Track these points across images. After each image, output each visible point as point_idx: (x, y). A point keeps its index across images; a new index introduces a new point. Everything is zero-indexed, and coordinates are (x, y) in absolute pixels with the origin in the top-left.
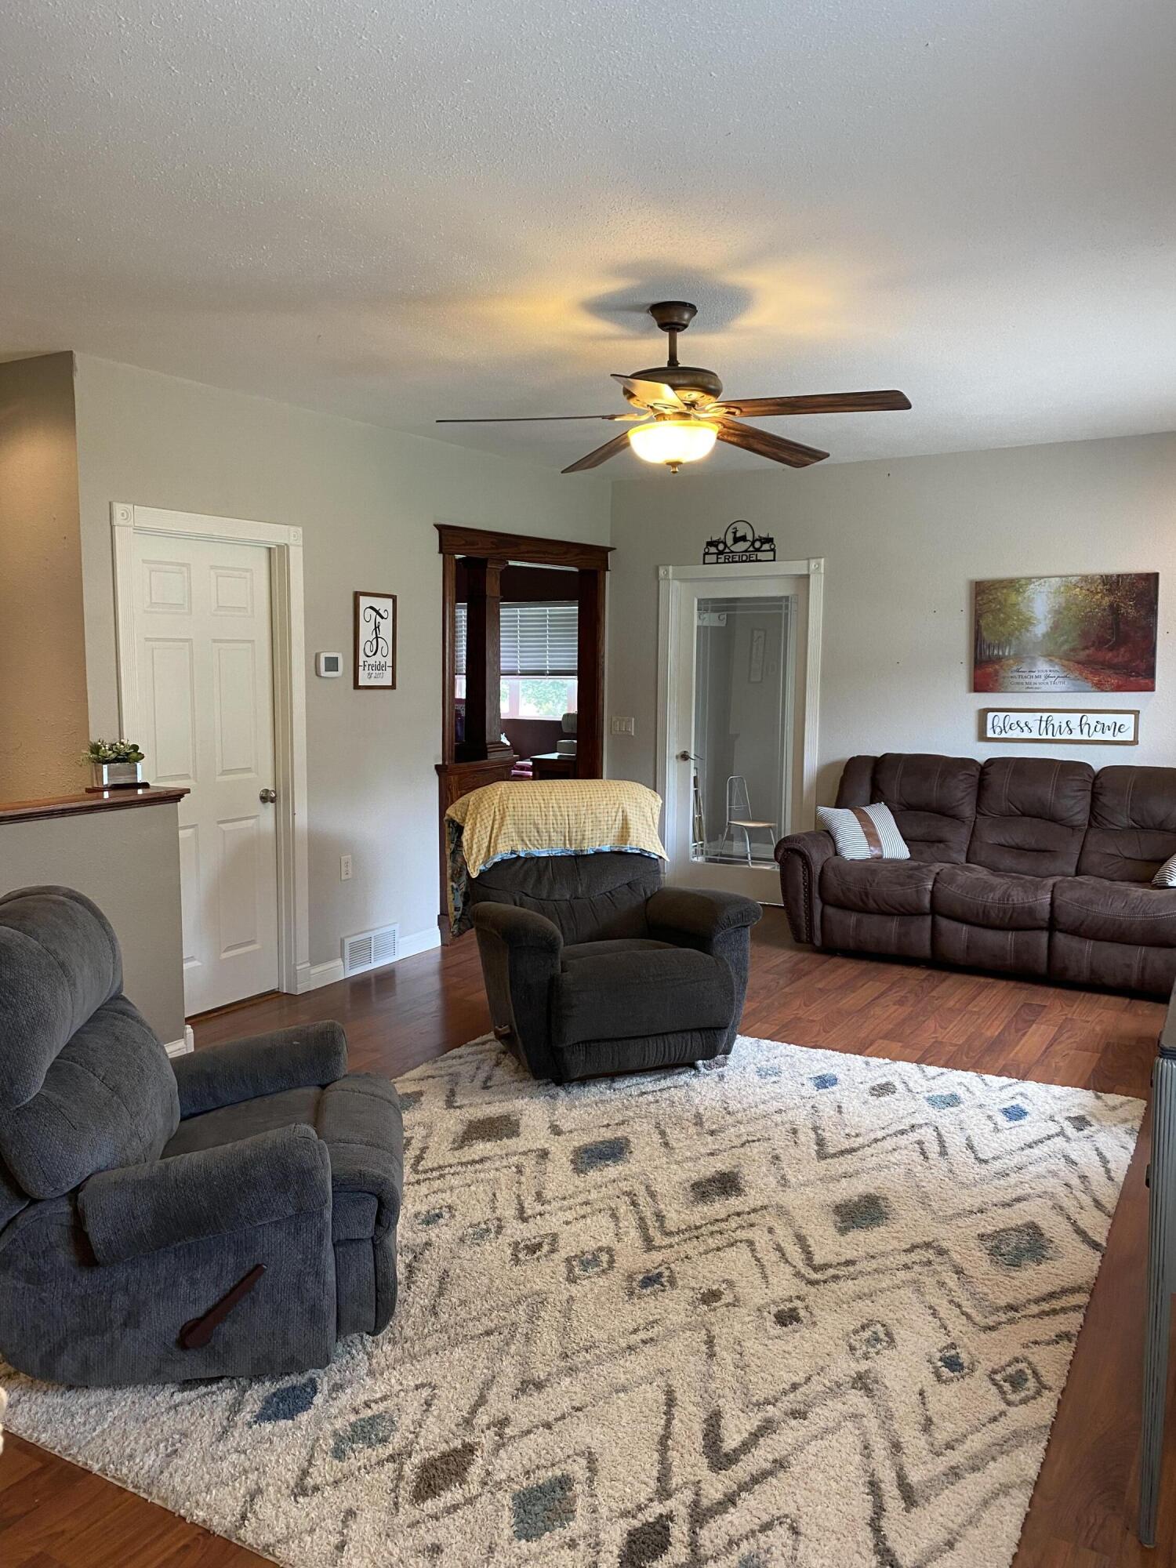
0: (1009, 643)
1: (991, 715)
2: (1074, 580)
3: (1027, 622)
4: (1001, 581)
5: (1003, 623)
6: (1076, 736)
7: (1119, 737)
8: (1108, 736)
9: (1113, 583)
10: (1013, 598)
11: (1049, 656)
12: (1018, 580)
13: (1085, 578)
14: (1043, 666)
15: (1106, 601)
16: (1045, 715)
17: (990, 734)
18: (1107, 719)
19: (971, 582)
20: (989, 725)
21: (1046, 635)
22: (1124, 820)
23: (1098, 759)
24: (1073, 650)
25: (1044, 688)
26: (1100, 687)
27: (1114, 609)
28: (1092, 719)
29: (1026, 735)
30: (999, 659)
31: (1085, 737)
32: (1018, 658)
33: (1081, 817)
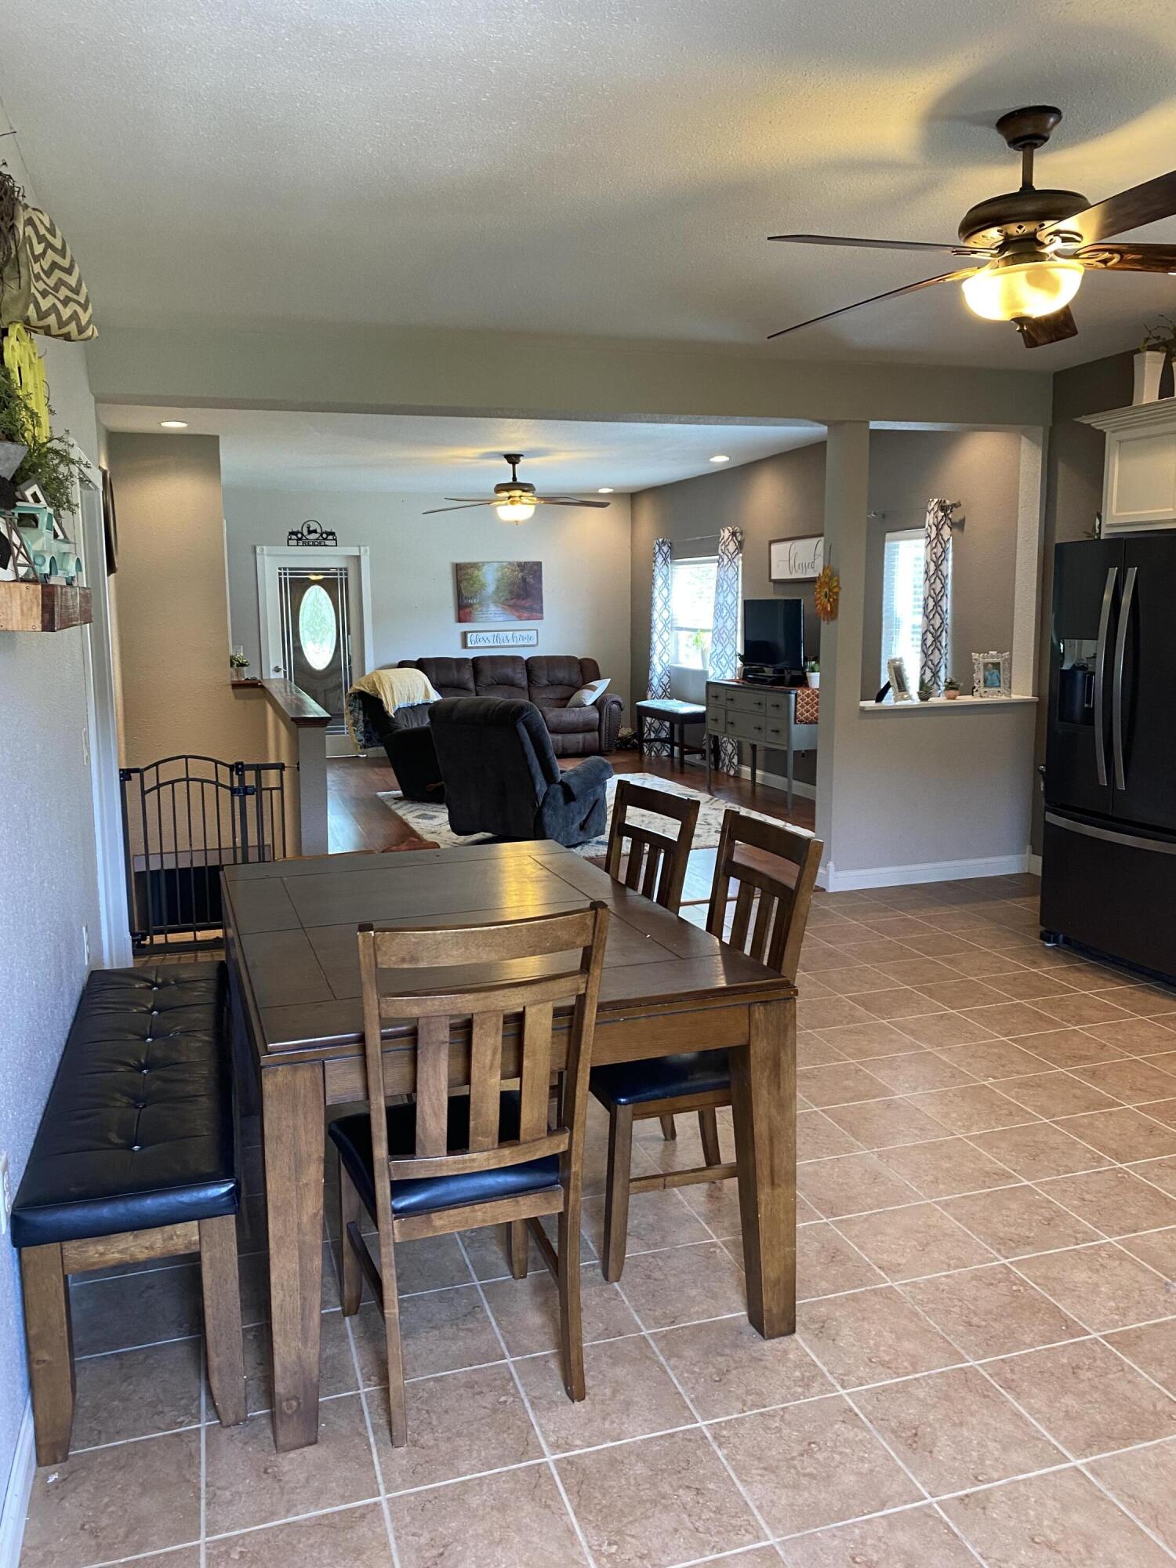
0: (475, 597)
1: (469, 635)
2: (505, 564)
3: (483, 586)
4: (469, 564)
5: (472, 586)
6: (511, 643)
7: (531, 643)
8: (525, 643)
9: (522, 566)
10: (476, 573)
11: (495, 602)
12: (478, 563)
13: (510, 563)
14: (492, 608)
15: (520, 575)
16: (496, 633)
17: (469, 645)
18: (524, 634)
19: (453, 564)
20: (469, 640)
21: (494, 592)
22: (545, 682)
23: (526, 654)
24: (507, 600)
25: (495, 619)
26: (520, 618)
27: (524, 579)
28: (517, 634)
29: (487, 644)
30: (471, 605)
31: (515, 644)
32: (481, 604)
33: (525, 683)
